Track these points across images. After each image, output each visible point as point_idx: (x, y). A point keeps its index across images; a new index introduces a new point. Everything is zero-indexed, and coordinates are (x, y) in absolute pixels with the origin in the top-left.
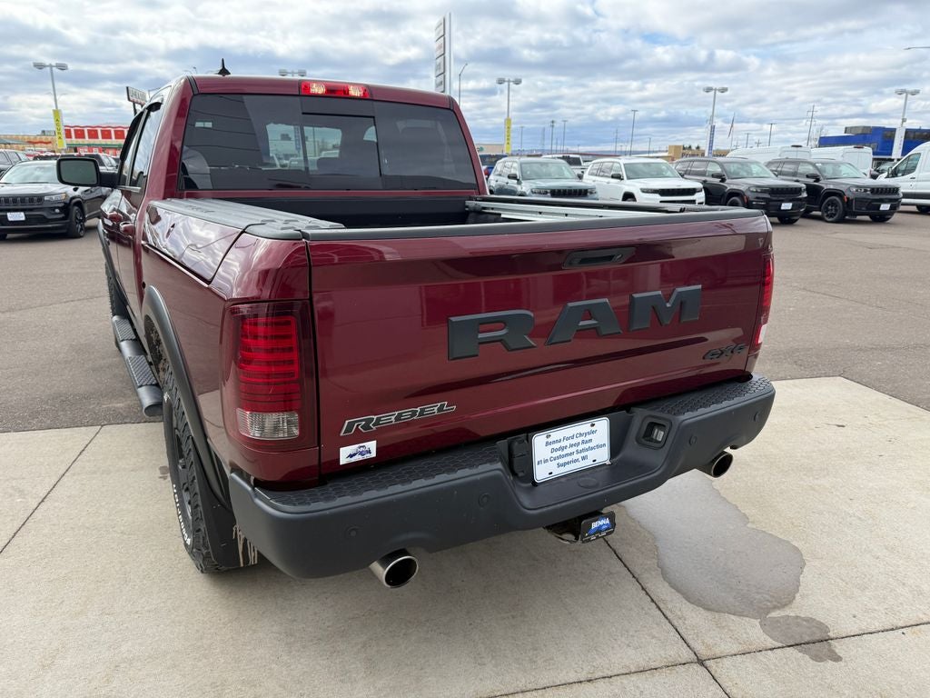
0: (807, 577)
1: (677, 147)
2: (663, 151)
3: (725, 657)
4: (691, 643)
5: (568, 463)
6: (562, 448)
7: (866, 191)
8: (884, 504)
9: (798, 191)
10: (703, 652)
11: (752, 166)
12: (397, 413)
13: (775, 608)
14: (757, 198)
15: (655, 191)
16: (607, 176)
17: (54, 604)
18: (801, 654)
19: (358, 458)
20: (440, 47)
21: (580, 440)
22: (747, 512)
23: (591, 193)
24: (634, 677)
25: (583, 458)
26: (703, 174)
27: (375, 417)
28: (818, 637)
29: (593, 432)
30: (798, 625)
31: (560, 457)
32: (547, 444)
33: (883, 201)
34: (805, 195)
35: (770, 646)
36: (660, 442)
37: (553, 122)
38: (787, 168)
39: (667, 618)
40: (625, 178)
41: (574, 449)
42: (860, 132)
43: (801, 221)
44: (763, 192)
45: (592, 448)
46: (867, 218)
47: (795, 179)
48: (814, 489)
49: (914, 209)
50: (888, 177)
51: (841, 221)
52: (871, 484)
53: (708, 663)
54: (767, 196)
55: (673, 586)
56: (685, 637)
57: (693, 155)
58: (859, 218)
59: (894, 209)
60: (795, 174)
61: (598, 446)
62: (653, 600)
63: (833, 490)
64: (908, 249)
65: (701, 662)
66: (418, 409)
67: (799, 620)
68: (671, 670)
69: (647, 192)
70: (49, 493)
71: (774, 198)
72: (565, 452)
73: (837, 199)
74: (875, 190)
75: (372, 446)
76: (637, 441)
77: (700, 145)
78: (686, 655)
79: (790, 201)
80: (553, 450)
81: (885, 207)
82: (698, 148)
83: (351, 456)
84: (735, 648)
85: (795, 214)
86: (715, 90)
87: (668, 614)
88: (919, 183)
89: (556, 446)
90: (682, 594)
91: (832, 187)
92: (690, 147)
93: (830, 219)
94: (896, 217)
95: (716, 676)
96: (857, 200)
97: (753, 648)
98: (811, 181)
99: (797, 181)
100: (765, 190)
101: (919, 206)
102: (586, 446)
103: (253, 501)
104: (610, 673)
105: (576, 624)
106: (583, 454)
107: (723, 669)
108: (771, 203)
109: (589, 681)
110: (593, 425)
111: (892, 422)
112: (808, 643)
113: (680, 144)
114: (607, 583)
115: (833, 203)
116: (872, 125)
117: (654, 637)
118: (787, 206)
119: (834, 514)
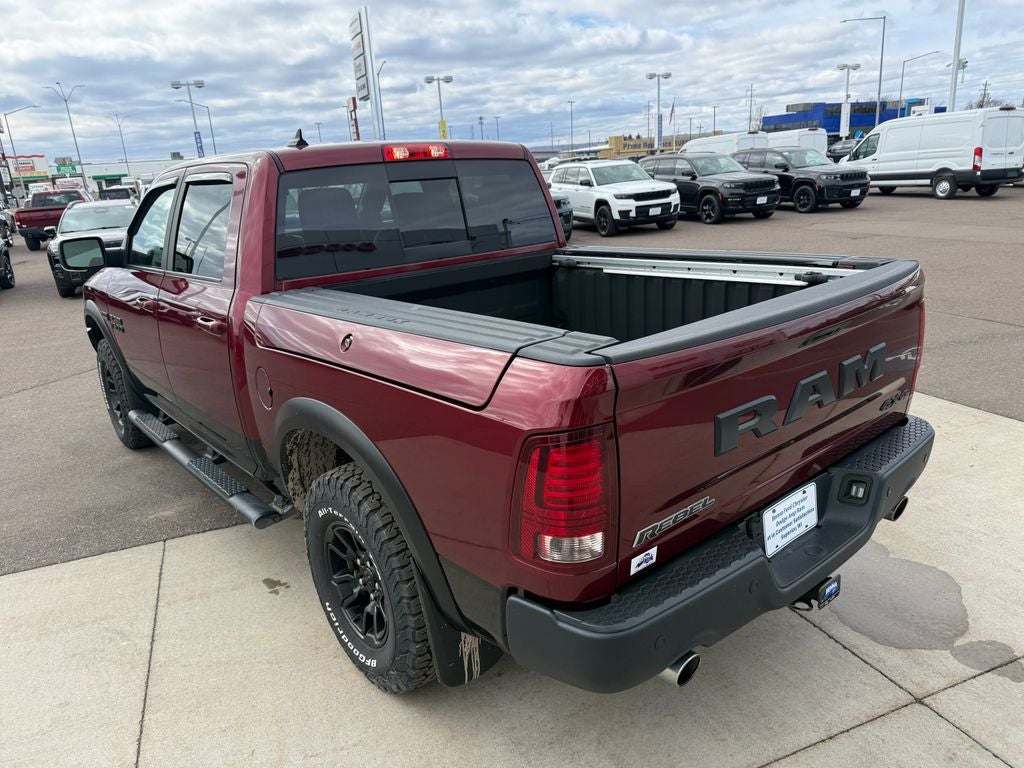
0: (969, 600)
1: (617, 138)
2: (602, 143)
3: (937, 692)
4: (901, 683)
5: (788, 533)
6: (784, 520)
7: (835, 178)
8: (999, 515)
9: (771, 183)
10: (919, 692)
11: (720, 160)
12: (674, 516)
13: (956, 636)
14: (732, 194)
15: (629, 197)
16: (573, 183)
17: (245, 756)
18: (1001, 678)
19: (644, 565)
20: (358, 46)
21: (795, 509)
22: (882, 542)
23: (564, 203)
24: (869, 727)
25: (799, 526)
26: (672, 172)
27: (659, 524)
28: (1007, 659)
29: (805, 499)
30: (985, 649)
31: (784, 528)
32: (774, 518)
33: (854, 187)
34: (778, 187)
35: (971, 675)
36: (861, 499)
37: (481, 118)
38: (755, 159)
39: (866, 662)
40: (595, 184)
41: (792, 519)
42: (801, 109)
43: (776, 214)
44: (737, 187)
45: (805, 515)
46: (838, 205)
47: (763, 170)
48: (930, 510)
49: (877, 190)
50: (849, 160)
51: (814, 210)
52: (978, 497)
53: (926, 701)
54: (742, 191)
55: (855, 629)
56: (893, 679)
57: (635, 146)
58: (831, 205)
59: (863, 194)
60: (762, 165)
61: (809, 512)
62: (845, 648)
63: (948, 508)
64: (890, 236)
65: (919, 701)
66: (688, 508)
67: (983, 645)
68: (898, 714)
69: (621, 198)
70: (154, 630)
71: (749, 193)
72: (787, 522)
73: (809, 188)
74: (845, 176)
75: (653, 551)
76: (838, 499)
77: (641, 134)
78: (905, 698)
79: (764, 195)
80: (778, 523)
81: (855, 193)
82: (638, 137)
83: (639, 565)
84: (943, 683)
85: (771, 208)
86: (659, 76)
87: (865, 658)
88: (881, 164)
89: (779, 519)
90: (869, 636)
91: (802, 176)
92: (630, 137)
93: (804, 210)
94: (867, 201)
95: (940, 712)
96: (828, 187)
97: (958, 679)
98: (780, 171)
99: (766, 172)
100: (738, 185)
101: (881, 188)
102: (800, 513)
103: (556, 625)
104: (846, 728)
105: (788, 683)
106: (798, 522)
107: (941, 702)
108: (747, 199)
109: (831, 738)
110: (804, 492)
111: (965, 429)
112: (1001, 666)
113: (619, 134)
114: (795, 637)
115: (804, 193)
116: (812, 102)
117: (865, 684)
118: (762, 200)
119: (962, 532)
